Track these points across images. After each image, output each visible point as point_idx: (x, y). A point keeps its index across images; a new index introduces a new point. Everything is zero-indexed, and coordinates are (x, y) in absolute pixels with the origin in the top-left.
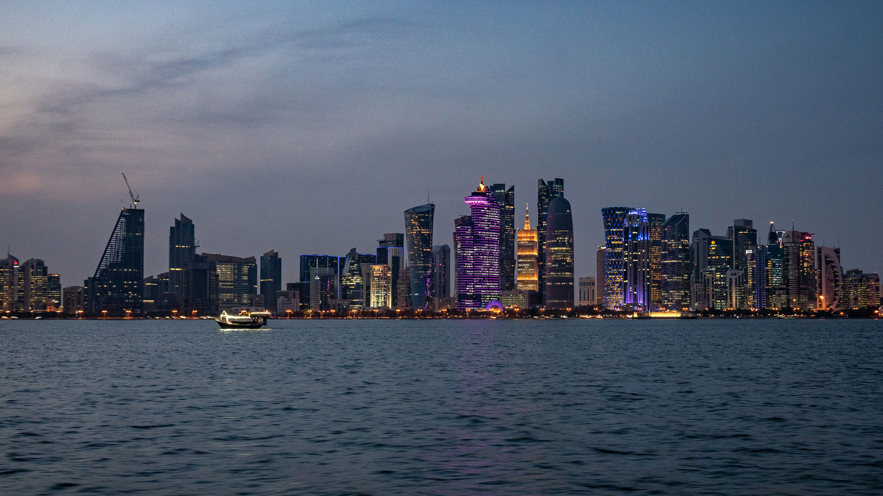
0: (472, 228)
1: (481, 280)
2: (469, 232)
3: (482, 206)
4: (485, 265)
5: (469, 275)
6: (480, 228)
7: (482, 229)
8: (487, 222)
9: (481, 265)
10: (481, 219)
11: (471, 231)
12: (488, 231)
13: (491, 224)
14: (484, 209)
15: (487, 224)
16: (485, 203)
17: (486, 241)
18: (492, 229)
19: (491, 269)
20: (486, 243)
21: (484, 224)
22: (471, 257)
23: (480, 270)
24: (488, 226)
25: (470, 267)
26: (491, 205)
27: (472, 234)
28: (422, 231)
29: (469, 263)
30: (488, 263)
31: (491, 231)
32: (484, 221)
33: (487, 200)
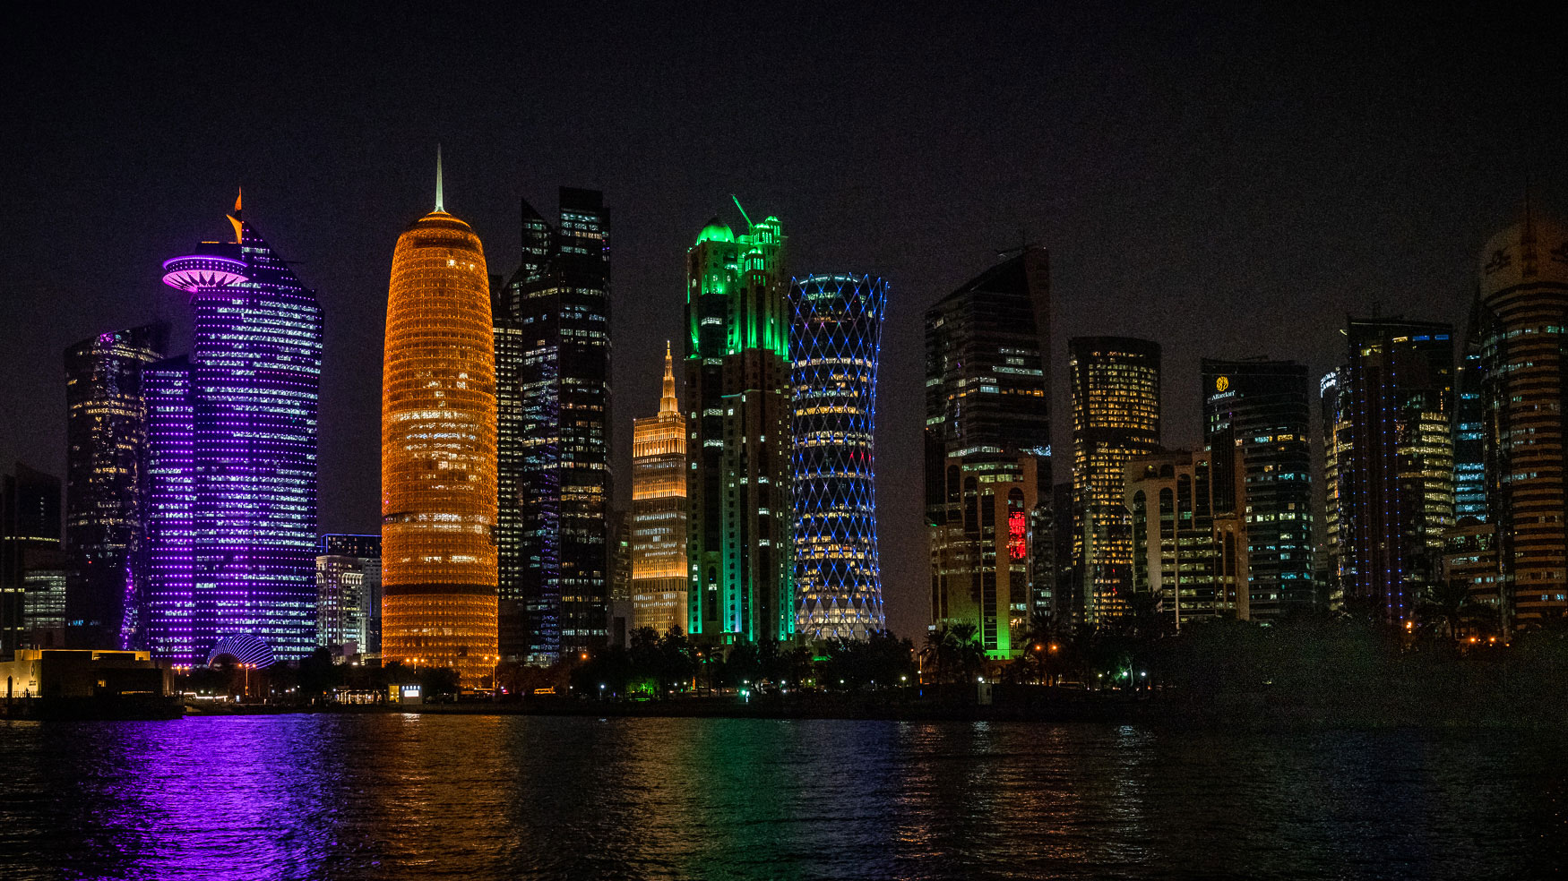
0: (192, 378)
1: (216, 562)
2: (179, 392)
3: (223, 293)
4: (235, 509)
5: (173, 545)
6: (211, 374)
7: (222, 377)
8: (243, 350)
9: (215, 508)
10: (218, 339)
11: (184, 386)
12: (251, 385)
13: (263, 360)
14: (230, 305)
15: (244, 359)
16: (239, 281)
17: (239, 419)
18: (263, 376)
19: (265, 524)
20: (239, 429)
21: (230, 359)
22: (187, 480)
23: (214, 526)
24: (249, 367)
25: (176, 515)
26: (263, 289)
27: (189, 399)
28: (91, 408)
29: (174, 501)
30: (251, 501)
31: (259, 386)
32: (231, 349)
33: (246, 273)
